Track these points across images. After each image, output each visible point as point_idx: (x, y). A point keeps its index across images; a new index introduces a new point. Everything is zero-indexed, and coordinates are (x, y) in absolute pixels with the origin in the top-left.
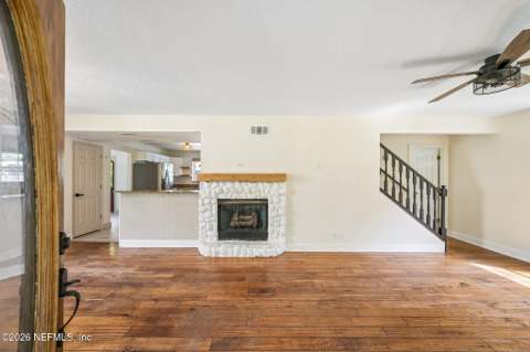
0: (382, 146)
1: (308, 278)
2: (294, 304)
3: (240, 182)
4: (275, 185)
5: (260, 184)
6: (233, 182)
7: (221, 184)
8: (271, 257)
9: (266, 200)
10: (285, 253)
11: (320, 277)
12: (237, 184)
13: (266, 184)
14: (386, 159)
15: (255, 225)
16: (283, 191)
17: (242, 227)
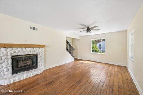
0: (66, 39)
1: (58, 74)
2: (62, 81)
3: (26, 48)
4: (41, 49)
5: (34, 48)
6: (21, 47)
7: (14, 49)
8: (41, 73)
9: (37, 54)
10: (44, 70)
11: (61, 73)
12: (24, 49)
13: (37, 48)
14: (66, 42)
15: (32, 64)
16: (43, 50)
17: (26, 66)
